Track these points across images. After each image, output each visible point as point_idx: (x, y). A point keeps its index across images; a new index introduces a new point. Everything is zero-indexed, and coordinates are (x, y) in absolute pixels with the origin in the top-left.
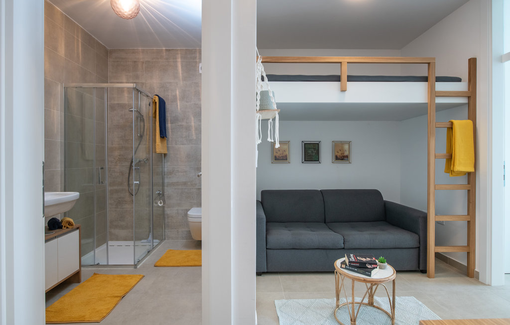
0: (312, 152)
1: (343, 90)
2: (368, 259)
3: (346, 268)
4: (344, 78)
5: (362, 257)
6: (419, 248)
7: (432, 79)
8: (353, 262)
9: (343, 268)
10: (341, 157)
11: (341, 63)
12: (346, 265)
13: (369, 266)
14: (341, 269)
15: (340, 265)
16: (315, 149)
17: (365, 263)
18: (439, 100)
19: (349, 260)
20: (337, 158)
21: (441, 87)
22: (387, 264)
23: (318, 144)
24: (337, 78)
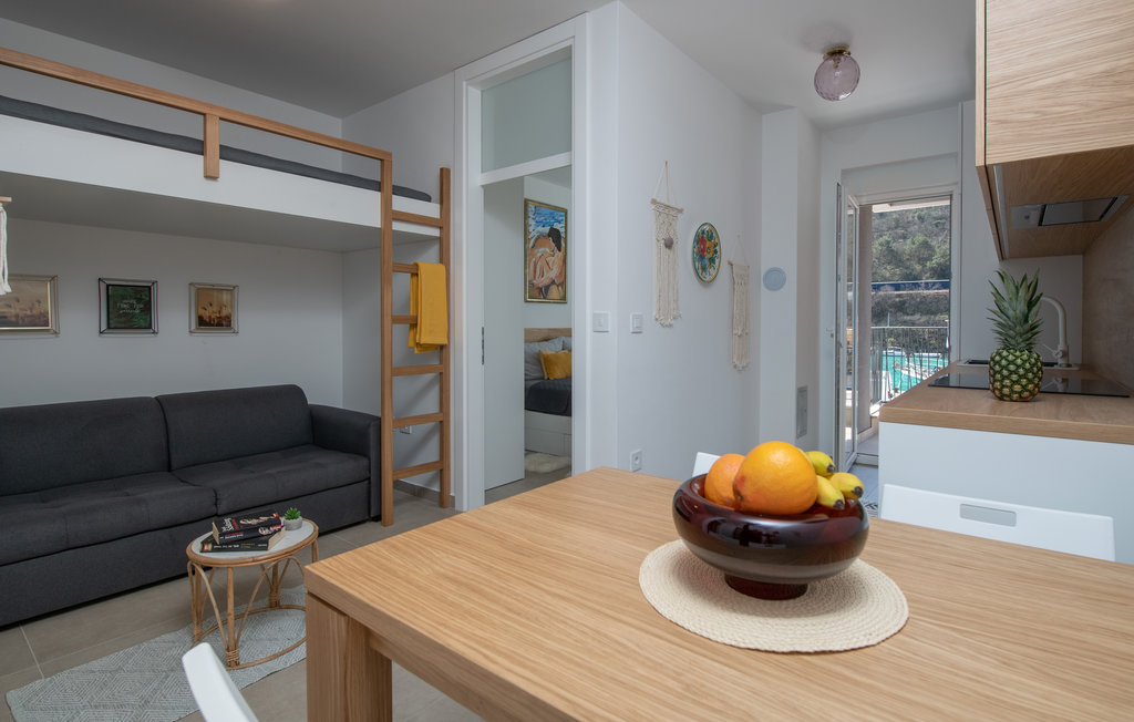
0: (132, 307)
1: (211, 176)
2: (263, 519)
3: (213, 550)
4: (213, 148)
5: (249, 518)
6: (369, 479)
7: (387, 188)
8: (231, 533)
9: (207, 551)
10: (213, 320)
11: (204, 115)
12: (214, 543)
13: (264, 532)
14: (204, 554)
15: (200, 546)
16: (139, 300)
17: (256, 528)
18: (398, 226)
19: (220, 530)
20: (203, 323)
21: (401, 204)
22: (301, 518)
23: (150, 288)
24: (197, 147)
